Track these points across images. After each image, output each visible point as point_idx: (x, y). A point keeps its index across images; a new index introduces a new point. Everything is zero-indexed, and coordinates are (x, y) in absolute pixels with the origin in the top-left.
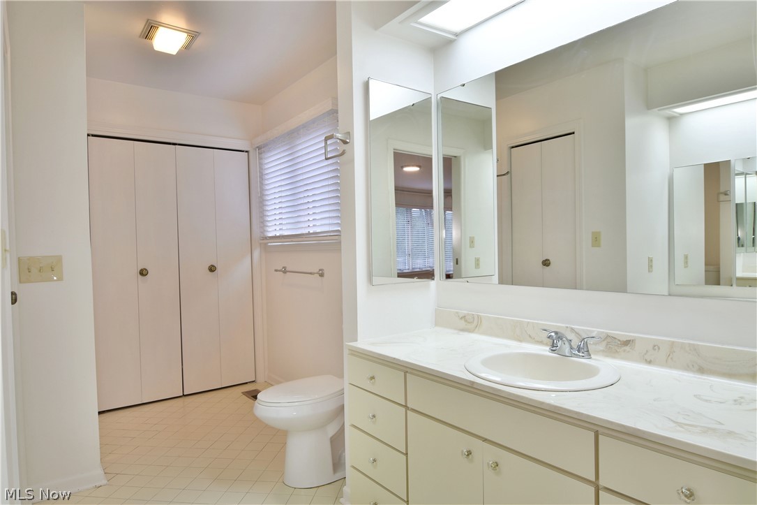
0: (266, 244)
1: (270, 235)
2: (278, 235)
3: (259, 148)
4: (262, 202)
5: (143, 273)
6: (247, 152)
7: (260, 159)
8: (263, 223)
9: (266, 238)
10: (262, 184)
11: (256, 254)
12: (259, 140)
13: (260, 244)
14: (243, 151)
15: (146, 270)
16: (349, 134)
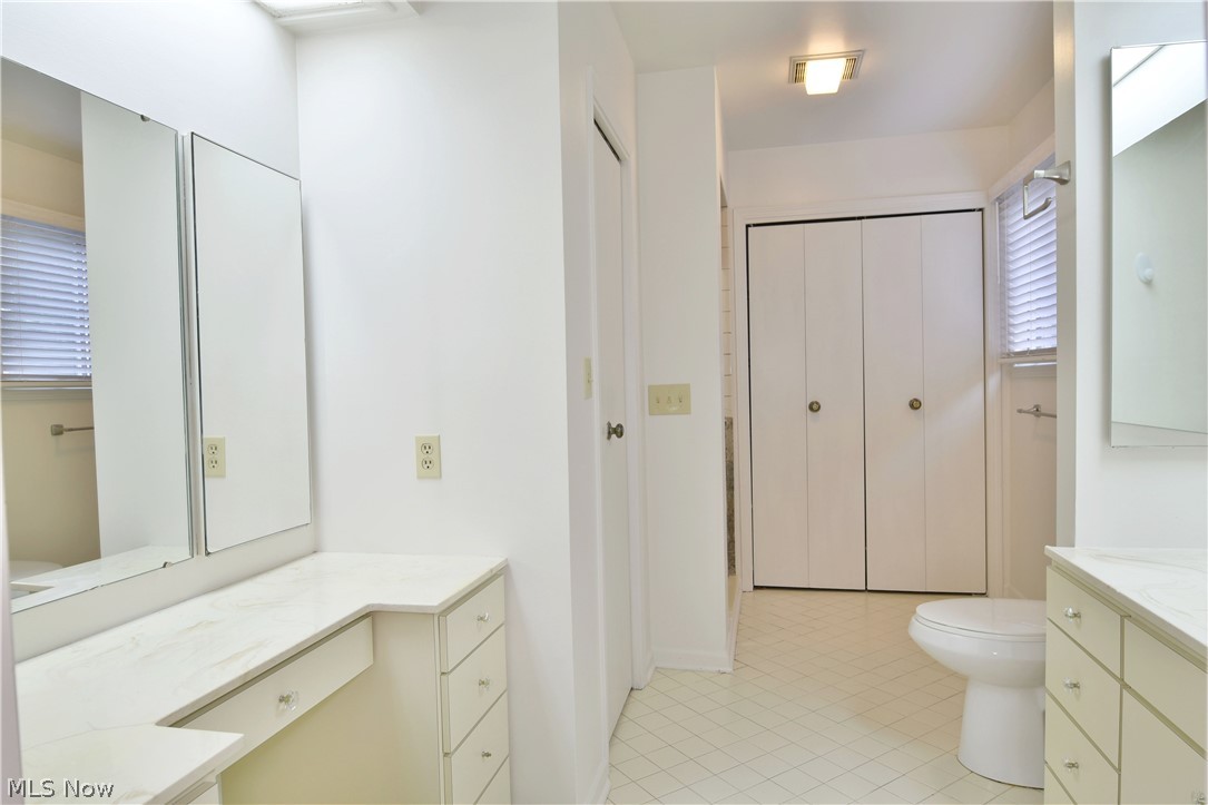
0: (1011, 365)
1: (1018, 349)
2: (1033, 348)
3: (1000, 200)
4: (1004, 293)
5: (814, 407)
6: (981, 210)
7: (1001, 218)
8: (1005, 329)
9: (1010, 355)
10: (1004, 261)
11: (993, 382)
12: (998, 189)
13: (1002, 365)
14: (974, 210)
15: (817, 403)
16: (1069, 165)
